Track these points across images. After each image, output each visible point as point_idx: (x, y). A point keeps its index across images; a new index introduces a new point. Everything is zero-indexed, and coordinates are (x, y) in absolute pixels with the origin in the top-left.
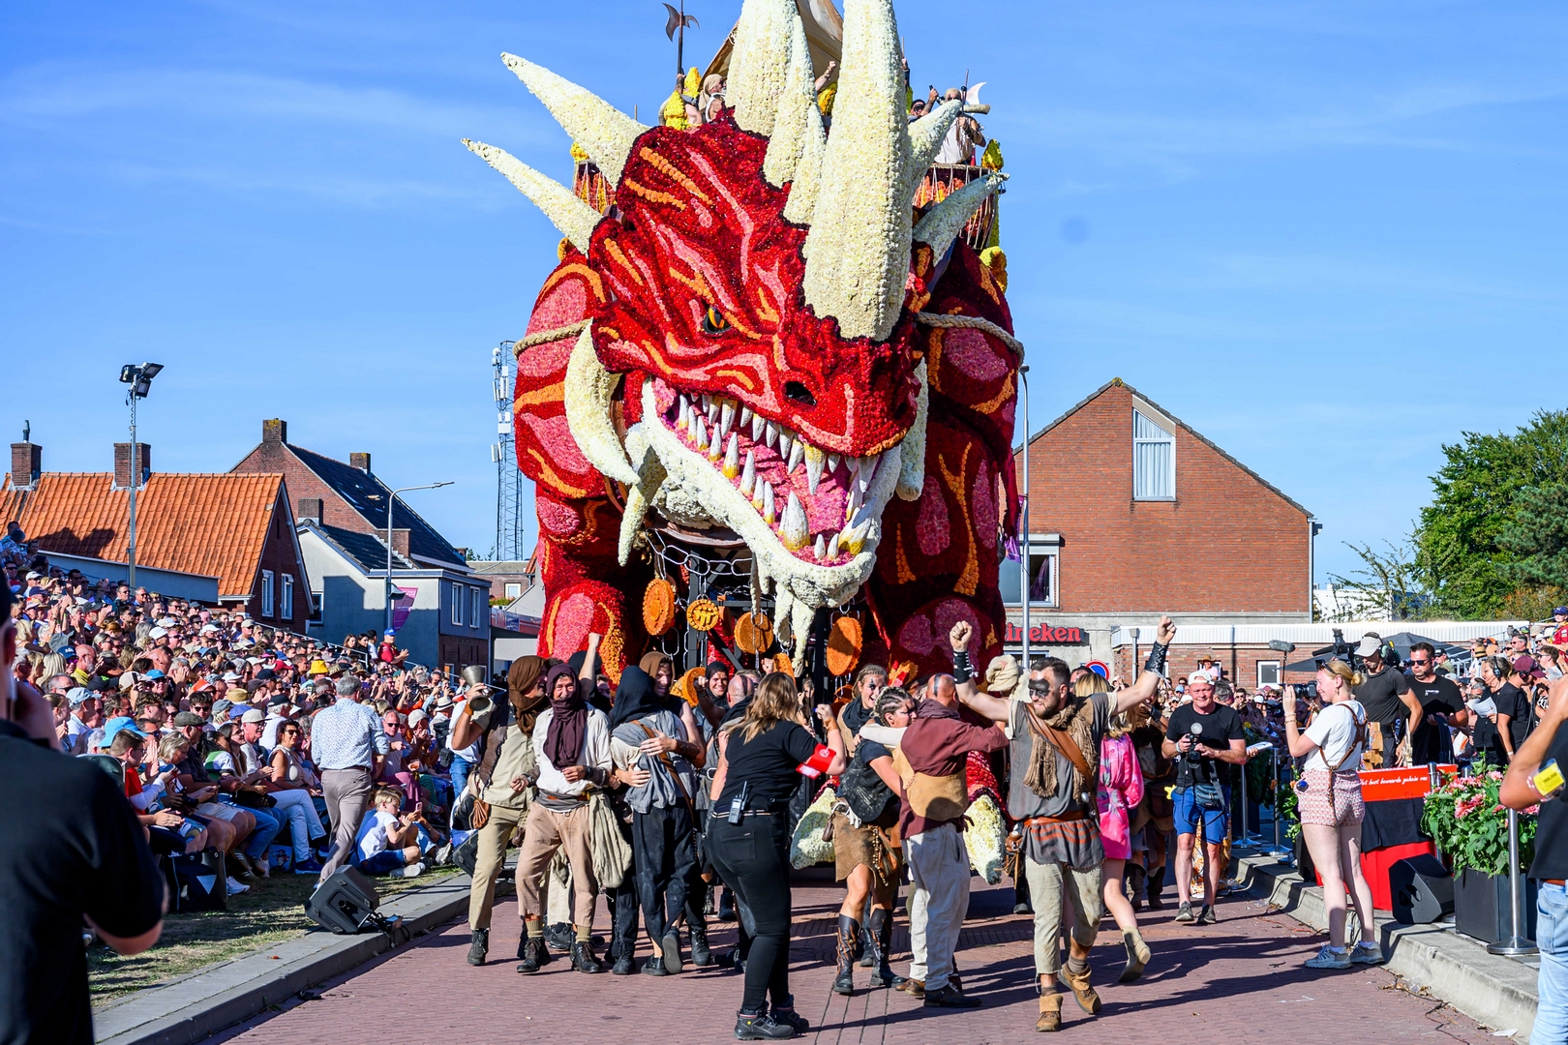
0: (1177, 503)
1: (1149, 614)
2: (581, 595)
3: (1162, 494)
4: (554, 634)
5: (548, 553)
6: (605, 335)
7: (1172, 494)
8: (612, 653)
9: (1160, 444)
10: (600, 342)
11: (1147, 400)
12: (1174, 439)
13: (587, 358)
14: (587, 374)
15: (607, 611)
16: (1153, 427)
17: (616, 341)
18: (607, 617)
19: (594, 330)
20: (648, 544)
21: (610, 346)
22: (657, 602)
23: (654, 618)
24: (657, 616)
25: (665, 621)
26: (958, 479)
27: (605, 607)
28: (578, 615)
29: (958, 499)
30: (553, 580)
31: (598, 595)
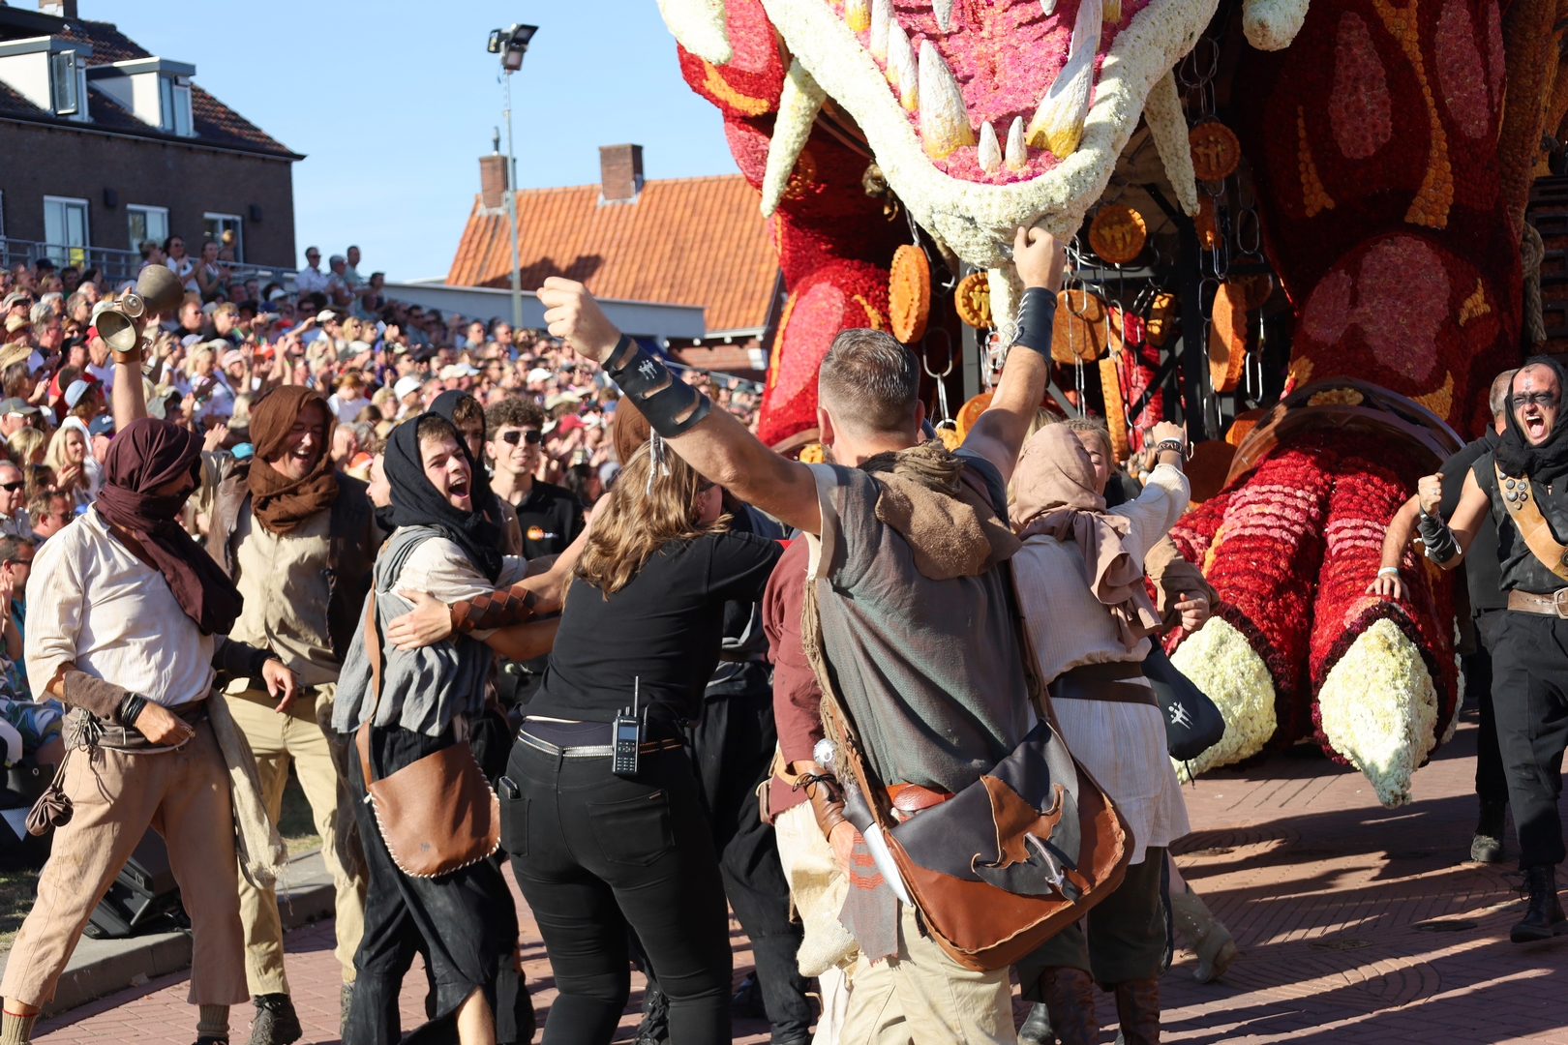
2: (825, 286)
4: (781, 353)
15: (868, 308)
18: (866, 319)
22: (906, 284)
23: (902, 314)
24: (906, 309)
25: (917, 317)
26: (1403, 12)
27: (863, 302)
28: (816, 320)
29: (1406, 49)
30: (791, 265)
31: (854, 282)
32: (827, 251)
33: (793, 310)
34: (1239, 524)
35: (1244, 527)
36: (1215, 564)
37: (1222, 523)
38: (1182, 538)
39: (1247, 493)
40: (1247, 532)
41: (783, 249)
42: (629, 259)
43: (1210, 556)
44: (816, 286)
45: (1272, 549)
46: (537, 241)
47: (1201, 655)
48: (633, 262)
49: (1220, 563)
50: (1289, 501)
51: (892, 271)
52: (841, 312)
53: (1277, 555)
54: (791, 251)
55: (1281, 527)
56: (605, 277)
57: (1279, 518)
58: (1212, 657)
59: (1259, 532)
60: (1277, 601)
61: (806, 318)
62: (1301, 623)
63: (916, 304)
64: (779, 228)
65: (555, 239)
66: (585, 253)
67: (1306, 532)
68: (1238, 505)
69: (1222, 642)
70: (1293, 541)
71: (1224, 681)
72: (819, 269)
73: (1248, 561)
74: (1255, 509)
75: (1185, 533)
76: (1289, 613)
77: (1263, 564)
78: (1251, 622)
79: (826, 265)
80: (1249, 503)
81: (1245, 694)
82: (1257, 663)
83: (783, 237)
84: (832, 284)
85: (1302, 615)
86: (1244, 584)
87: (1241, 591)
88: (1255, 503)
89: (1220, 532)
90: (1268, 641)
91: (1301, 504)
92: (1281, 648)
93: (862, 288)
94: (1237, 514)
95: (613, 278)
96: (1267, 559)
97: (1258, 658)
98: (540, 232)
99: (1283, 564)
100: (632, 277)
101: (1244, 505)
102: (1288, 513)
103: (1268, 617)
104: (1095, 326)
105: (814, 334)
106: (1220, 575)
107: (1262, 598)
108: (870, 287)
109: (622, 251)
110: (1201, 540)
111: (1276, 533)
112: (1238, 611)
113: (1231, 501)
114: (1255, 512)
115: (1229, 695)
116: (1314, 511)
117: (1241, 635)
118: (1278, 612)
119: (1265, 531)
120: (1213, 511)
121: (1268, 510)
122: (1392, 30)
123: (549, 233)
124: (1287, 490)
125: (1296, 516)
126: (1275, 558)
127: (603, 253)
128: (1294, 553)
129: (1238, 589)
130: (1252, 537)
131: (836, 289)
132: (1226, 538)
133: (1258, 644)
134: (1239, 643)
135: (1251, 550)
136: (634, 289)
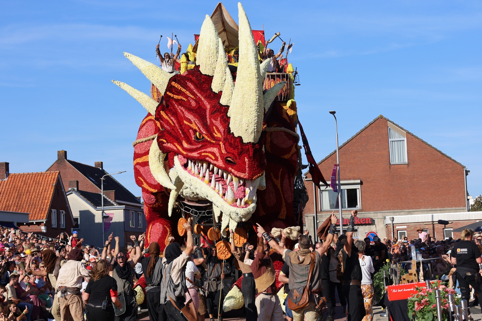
0: (408, 165)
1: (399, 211)
2: (158, 223)
3: (402, 161)
4: (150, 237)
5: (147, 210)
6: (162, 141)
7: (406, 161)
9: (400, 141)
10: (160, 144)
11: (393, 123)
12: (406, 138)
13: (156, 149)
14: (156, 154)
15: (167, 228)
16: (397, 135)
17: (165, 143)
18: (167, 230)
19: (158, 140)
20: (178, 206)
21: (163, 145)
24: (182, 230)
26: (278, 181)
27: (166, 227)
28: (157, 230)
29: (278, 187)
30: (149, 219)
31: (164, 223)
32: (158, 216)
33: (151, 228)
51: (178, 222)
54: (149, 216)
61: (155, 230)
72: (156, 220)
79: (158, 219)
104: (218, 234)
122: (276, 184)
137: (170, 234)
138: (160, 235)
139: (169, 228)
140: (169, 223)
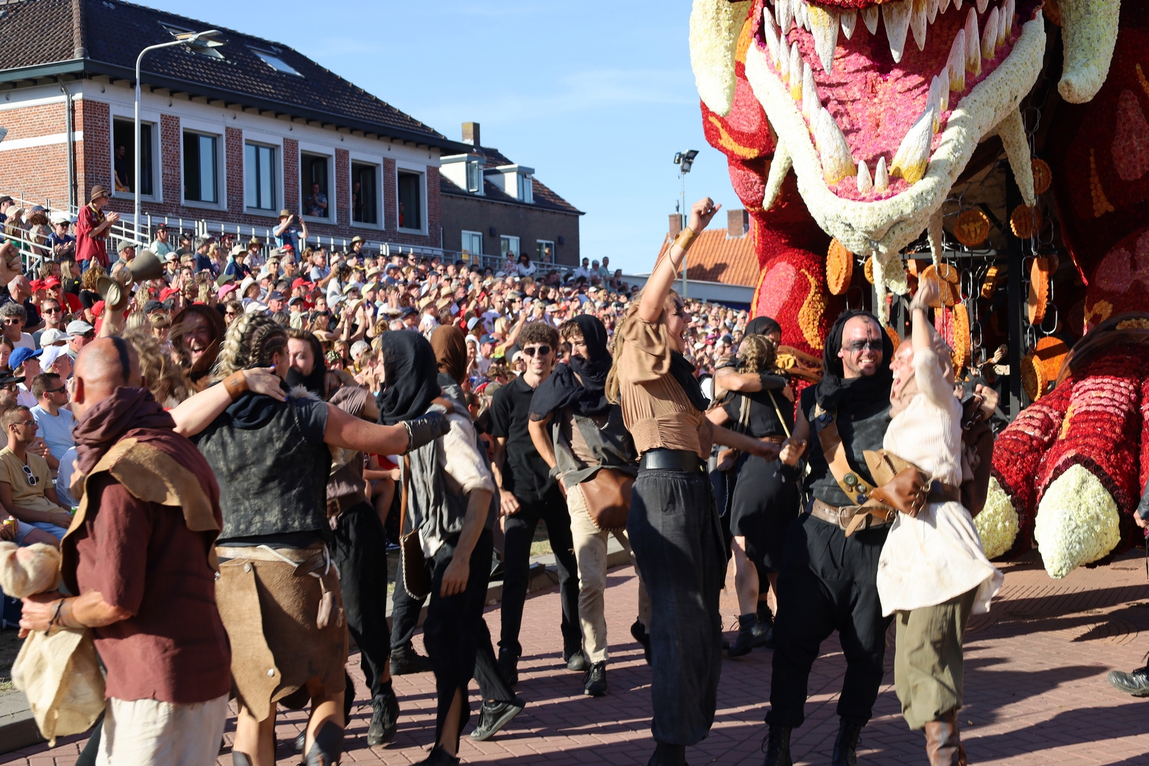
2: (784, 264)
5: (756, 227)
8: (812, 318)
15: (809, 277)
18: (808, 283)
22: (838, 260)
23: (835, 277)
24: (837, 277)
25: (845, 279)
27: (806, 273)
28: (780, 283)
30: (763, 252)
31: (801, 261)
32: (785, 244)
33: (764, 278)
34: (1085, 404)
35: (1088, 405)
36: (1071, 430)
37: (1071, 403)
38: (1044, 412)
39: (1086, 384)
40: (1091, 409)
41: (759, 243)
42: (740, 265)
43: (1066, 425)
44: (779, 264)
45: (1109, 420)
46: (696, 256)
47: (1071, 490)
48: (742, 267)
49: (1074, 428)
50: (1116, 389)
51: (829, 252)
52: (794, 279)
53: (1113, 424)
54: (763, 244)
55: (1114, 406)
56: (728, 274)
57: (1112, 400)
58: (1078, 492)
59: (1099, 409)
60: (1116, 455)
61: (773, 282)
62: (1132, 469)
63: (844, 271)
64: (756, 231)
65: (704, 255)
66: (719, 262)
67: (1129, 410)
68: (1081, 391)
69: (1084, 482)
70: (1122, 415)
71: (1088, 509)
72: (780, 254)
73: (1094, 428)
74: (1094, 394)
75: (1045, 409)
76: (1125, 463)
77: (1105, 430)
78: (1102, 469)
79: (784, 252)
80: (1089, 390)
81: (1102, 517)
82: (1107, 497)
83: (759, 236)
84: (788, 263)
85: (1133, 464)
86: (1094, 443)
87: (1093, 447)
88: (1093, 390)
89: (1070, 409)
90: (1114, 481)
91: (1124, 392)
92: (1122, 486)
93: (806, 265)
94: (1081, 397)
95: (732, 274)
96: (1107, 426)
97: (1107, 493)
98: (697, 252)
99: (1118, 430)
100: (742, 274)
101: (1085, 391)
102: (1116, 396)
103: (1112, 465)
105: (777, 291)
106: (1076, 436)
107: (1107, 453)
108: (810, 265)
109: (737, 261)
110: (1056, 413)
111: (1111, 410)
112: (1092, 460)
113: (1074, 388)
114: (1094, 396)
115: (1092, 518)
116: (1133, 396)
117: (1095, 477)
118: (1117, 462)
119: (1104, 409)
120: (1062, 395)
121: (1103, 395)
123: (702, 252)
124: (1114, 382)
125: (1122, 399)
126: (1112, 426)
127: (728, 262)
128: (1124, 423)
129: (1090, 446)
130: (1095, 412)
131: (790, 265)
132: (1076, 412)
133: (1107, 483)
134: (1094, 483)
135: (1096, 421)
136: (742, 280)
137: (816, 293)
138: (785, 298)
139: (816, 277)
140: (815, 263)
